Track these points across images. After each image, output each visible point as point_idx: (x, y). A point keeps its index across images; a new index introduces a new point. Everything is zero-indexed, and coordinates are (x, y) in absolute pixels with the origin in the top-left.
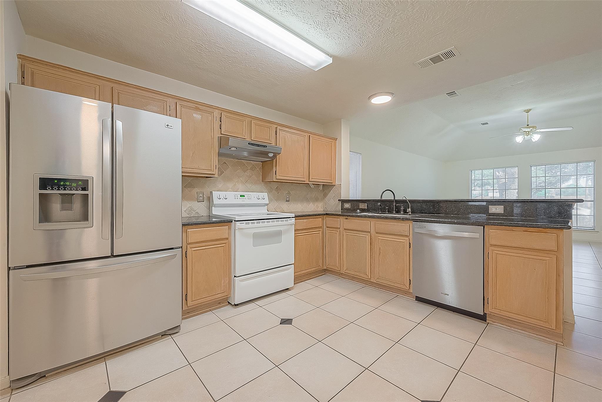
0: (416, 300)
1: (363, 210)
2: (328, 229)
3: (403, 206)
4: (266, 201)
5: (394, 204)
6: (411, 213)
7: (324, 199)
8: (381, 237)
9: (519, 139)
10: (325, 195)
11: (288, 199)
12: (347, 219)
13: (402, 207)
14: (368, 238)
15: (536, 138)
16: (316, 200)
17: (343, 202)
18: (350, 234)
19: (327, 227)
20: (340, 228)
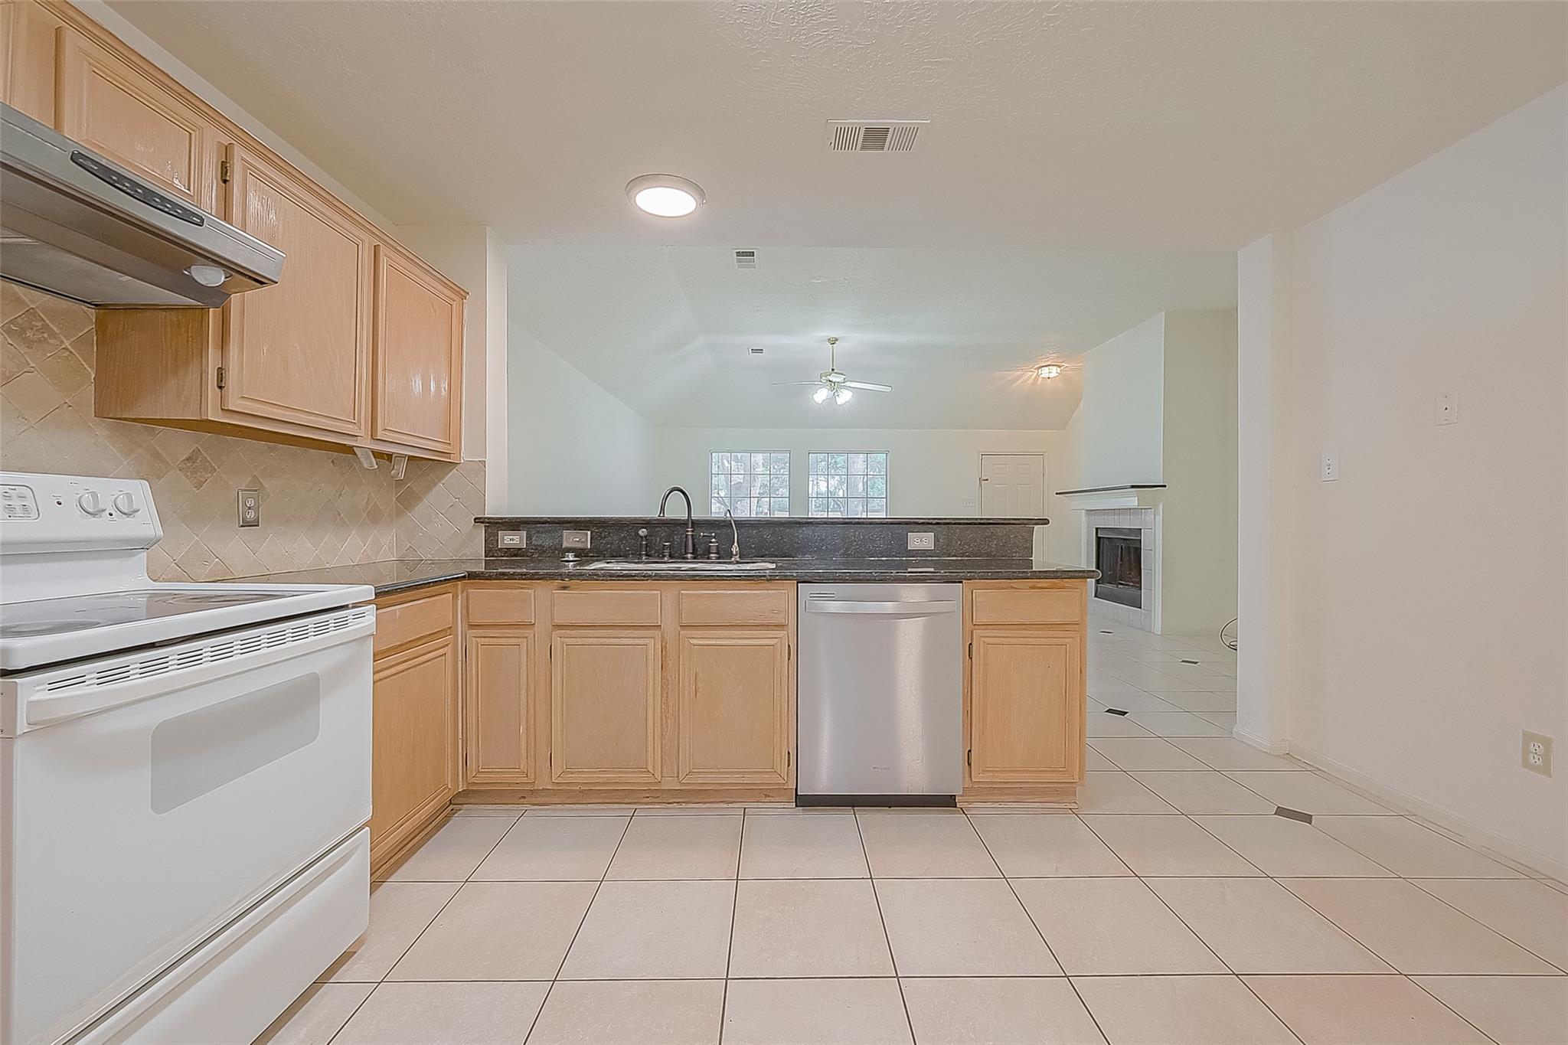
0: (796, 806)
1: (582, 555)
2: (480, 632)
3: (714, 537)
4: (147, 524)
5: (688, 531)
6: (740, 557)
7: (400, 514)
8: (697, 638)
9: (821, 395)
10: (407, 500)
11: (251, 516)
12: (565, 588)
13: (713, 540)
14: (653, 646)
15: (845, 397)
16: (374, 517)
17: (494, 525)
18: (580, 641)
19: (472, 626)
20: (534, 624)
